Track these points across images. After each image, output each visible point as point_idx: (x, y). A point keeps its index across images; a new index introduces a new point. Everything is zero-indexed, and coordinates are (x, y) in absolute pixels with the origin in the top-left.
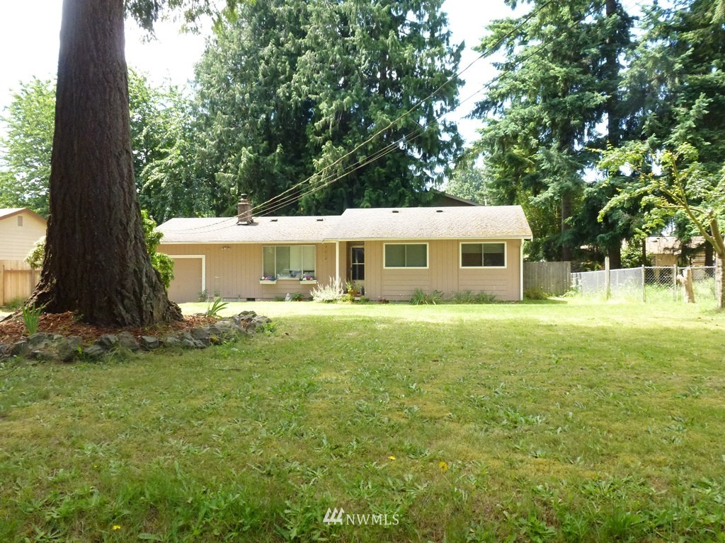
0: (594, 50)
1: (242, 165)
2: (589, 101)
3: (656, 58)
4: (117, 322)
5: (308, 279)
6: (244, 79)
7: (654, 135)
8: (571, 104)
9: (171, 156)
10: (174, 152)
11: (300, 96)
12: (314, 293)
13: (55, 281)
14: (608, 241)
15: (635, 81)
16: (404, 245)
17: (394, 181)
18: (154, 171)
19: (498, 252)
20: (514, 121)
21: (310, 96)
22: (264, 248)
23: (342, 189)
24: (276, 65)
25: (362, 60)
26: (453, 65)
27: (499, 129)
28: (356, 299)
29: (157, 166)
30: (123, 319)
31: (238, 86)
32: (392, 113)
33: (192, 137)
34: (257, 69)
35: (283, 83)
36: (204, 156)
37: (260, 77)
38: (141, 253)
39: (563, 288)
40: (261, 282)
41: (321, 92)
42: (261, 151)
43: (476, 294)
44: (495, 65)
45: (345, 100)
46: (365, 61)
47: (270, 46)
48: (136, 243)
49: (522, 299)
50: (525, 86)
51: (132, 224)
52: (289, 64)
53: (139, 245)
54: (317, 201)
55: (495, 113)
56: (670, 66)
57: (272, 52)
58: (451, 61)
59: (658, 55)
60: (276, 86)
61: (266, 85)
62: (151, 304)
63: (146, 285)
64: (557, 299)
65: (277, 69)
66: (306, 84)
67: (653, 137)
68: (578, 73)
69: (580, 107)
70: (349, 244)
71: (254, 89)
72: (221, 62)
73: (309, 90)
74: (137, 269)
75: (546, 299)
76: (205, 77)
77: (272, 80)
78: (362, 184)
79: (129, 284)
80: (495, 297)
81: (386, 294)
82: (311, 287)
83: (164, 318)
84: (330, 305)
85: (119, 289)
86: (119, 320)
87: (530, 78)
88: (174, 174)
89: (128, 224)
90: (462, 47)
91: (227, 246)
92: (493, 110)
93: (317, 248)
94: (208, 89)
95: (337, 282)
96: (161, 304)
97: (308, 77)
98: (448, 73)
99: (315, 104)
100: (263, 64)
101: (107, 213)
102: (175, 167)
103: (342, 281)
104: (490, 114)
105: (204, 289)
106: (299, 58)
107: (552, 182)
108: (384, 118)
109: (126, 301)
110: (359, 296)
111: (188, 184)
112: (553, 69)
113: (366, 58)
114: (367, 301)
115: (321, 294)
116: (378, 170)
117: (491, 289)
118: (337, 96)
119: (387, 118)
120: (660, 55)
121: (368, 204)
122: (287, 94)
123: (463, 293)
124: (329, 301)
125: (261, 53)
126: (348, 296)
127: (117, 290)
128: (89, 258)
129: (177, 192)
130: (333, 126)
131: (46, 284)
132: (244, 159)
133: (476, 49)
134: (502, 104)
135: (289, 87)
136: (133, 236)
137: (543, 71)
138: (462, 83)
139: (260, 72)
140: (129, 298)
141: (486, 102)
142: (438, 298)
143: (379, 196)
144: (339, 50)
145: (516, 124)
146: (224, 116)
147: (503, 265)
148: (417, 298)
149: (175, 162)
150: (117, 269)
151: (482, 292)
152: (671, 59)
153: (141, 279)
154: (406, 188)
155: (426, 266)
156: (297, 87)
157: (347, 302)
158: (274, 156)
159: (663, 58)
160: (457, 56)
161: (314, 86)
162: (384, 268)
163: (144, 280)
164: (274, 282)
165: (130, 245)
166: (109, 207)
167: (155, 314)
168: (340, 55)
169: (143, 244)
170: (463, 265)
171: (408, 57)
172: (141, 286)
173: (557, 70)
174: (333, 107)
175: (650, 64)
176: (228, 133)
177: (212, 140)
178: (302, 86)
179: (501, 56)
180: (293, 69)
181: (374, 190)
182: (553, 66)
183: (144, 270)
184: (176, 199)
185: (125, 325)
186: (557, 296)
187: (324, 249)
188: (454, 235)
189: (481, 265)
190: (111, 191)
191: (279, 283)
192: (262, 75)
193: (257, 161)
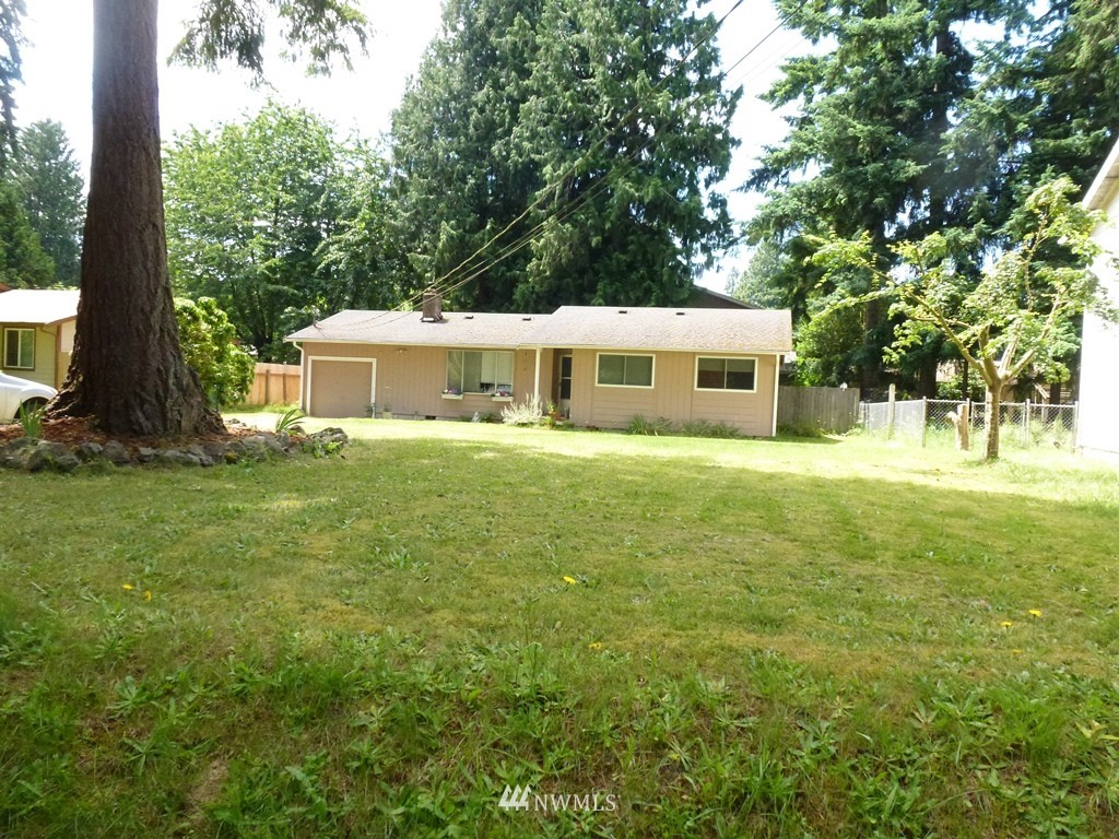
0: (910, 103)
1: (440, 245)
2: (898, 172)
3: (993, 114)
4: (134, 431)
5: (502, 395)
6: (452, 133)
7: (982, 220)
8: (874, 176)
9: (353, 230)
10: (358, 225)
11: (521, 156)
12: (506, 413)
13: (81, 379)
14: (911, 363)
15: (963, 146)
16: (623, 357)
17: (638, 272)
18: (332, 248)
19: (747, 370)
20: (798, 195)
21: (532, 156)
22: (449, 352)
23: (569, 280)
24: (493, 114)
25: (603, 108)
26: (725, 118)
27: (778, 206)
28: (558, 423)
29: (336, 242)
30: (141, 428)
31: (442, 142)
32: (639, 182)
33: (382, 206)
34: (468, 119)
35: (501, 138)
36: (396, 231)
37: (471, 130)
38: (170, 349)
39: (846, 424)
40: (444, 396)
41: (547, 151)
42: (467, 228)
43: (713, 424)
44: (788, 119)
45: (576, 163)
46: (607, 112)
47: (485, 89)
48: (162, 337)
49: (774, 435)
50: (811, 150)
51: (157, 313)
52: (510, 113)
53: (167, 339)
54: (537, 294)
55: (777, 184)
56: (1011, 126)
57: (488, 97)
58: (722, 112)
59: (995, 111)
60: (492, 143)
61: (479, 139)
62: (179, 411)
63: (174, 387)
64: (836, 437)
65: (494, 121)
66: (530, 139)
67: (981, 224)
68: (888, 133)
69: (886, 181)
70: (557, 352)
71: (463, 146)
72: (423, 110)
73: (533, 148)
74: (162, 368)
75: (819, 437)
76: (402, 129)
77: (488, 133)
78: (596, 273)
79: (149, 385)
80: (737, 430)
81: (597, 420)
82: (502, 405)
83: (196, 429)
84: (524, 430)
85: (138, 391)
86: (136, 427)
87: (820, 139)
88: (357, 253)
89: (151, 313)
90: (738, 94)
91: (404, 348)
92: (774, 181)
93: (516, 356)
94: (404, 144)
95: (536, 400)
96: (195, 412)
97: (532, 130)
98: (717, 129)
99: (538, 166)
100: (476, 113)
101: (126, 299)
102: (358, 244)
103: (542, 399)
104: (770, 185)
105: (373, 400)
106: (521, 106)
107: (842, 281)
108: (627, 188)
109: (146, 406)
110: (561, 419)
111: (374, 266)
112: (854, 127)
113: (609, 107)
114: (572, 427)
115: (512, 416)
116: (617, 258)
117: (734, 420)
118: (568, 156)
119: (630, 187)
120: (1000, 110)
121: (601, 301)
122: (504, 153)
123: (696, 423)
124: (524, 425)
125: (474, 98)
126: (548, 418)
127: (136, 393)
128: (104, 352)
129: (359, 276)
130: (559, 198)
131: (73, 380)
132: (443, 237)
133: (763, 97)
134: (787, 173)
135: (507, 143)
136: (157, 327)
137: (840, 129)
138: (737, 143)
139: (472, 123)
140: (150, 403)
141: (766, 170)
142: (664, 428)
143: (617, 291)
144: (571, 95)
145: (799, 200)
146: (422, 181)
147: (752, 388)
148: (635, 427)
149: (358, 238)
150: (136, 367)
151: (722, 422)
152: (1014, 116)
153: (167, 380)
154: (653, 281)
155: (650, 385)
156: (519, 142)
157: (545, 427)
158: (484, 234)
159: (1003, 115)
160: (731, 106)
161: (539, 142)
162: (597, 385)
163: (171, 381)
164: (460, 397)
165: (153, 339)
166: (128, 291)
167: (183, 424)
168: (573, 102)
169: (173, 339)
170: (699, 386)
171: (663, 106)
172: (166, 389)
173: (859, 128)
174: (560, 172)
175: (983, 123)
176: (426, 203)
177: (406, 211)
178: (524, 143)
179: (795, 107)
180: (515, 119)
181: (611, 284)
182: (855, 123)
183: (172, 370)
184: (358, 286)
185: (144, 434)
186: (839, 434)
187: (523, 356)
188: (688, 346)
189: (723, 387)
190: (131, 273)
191: (467, 398)
192: (474, 127)
193: (461, 238)
